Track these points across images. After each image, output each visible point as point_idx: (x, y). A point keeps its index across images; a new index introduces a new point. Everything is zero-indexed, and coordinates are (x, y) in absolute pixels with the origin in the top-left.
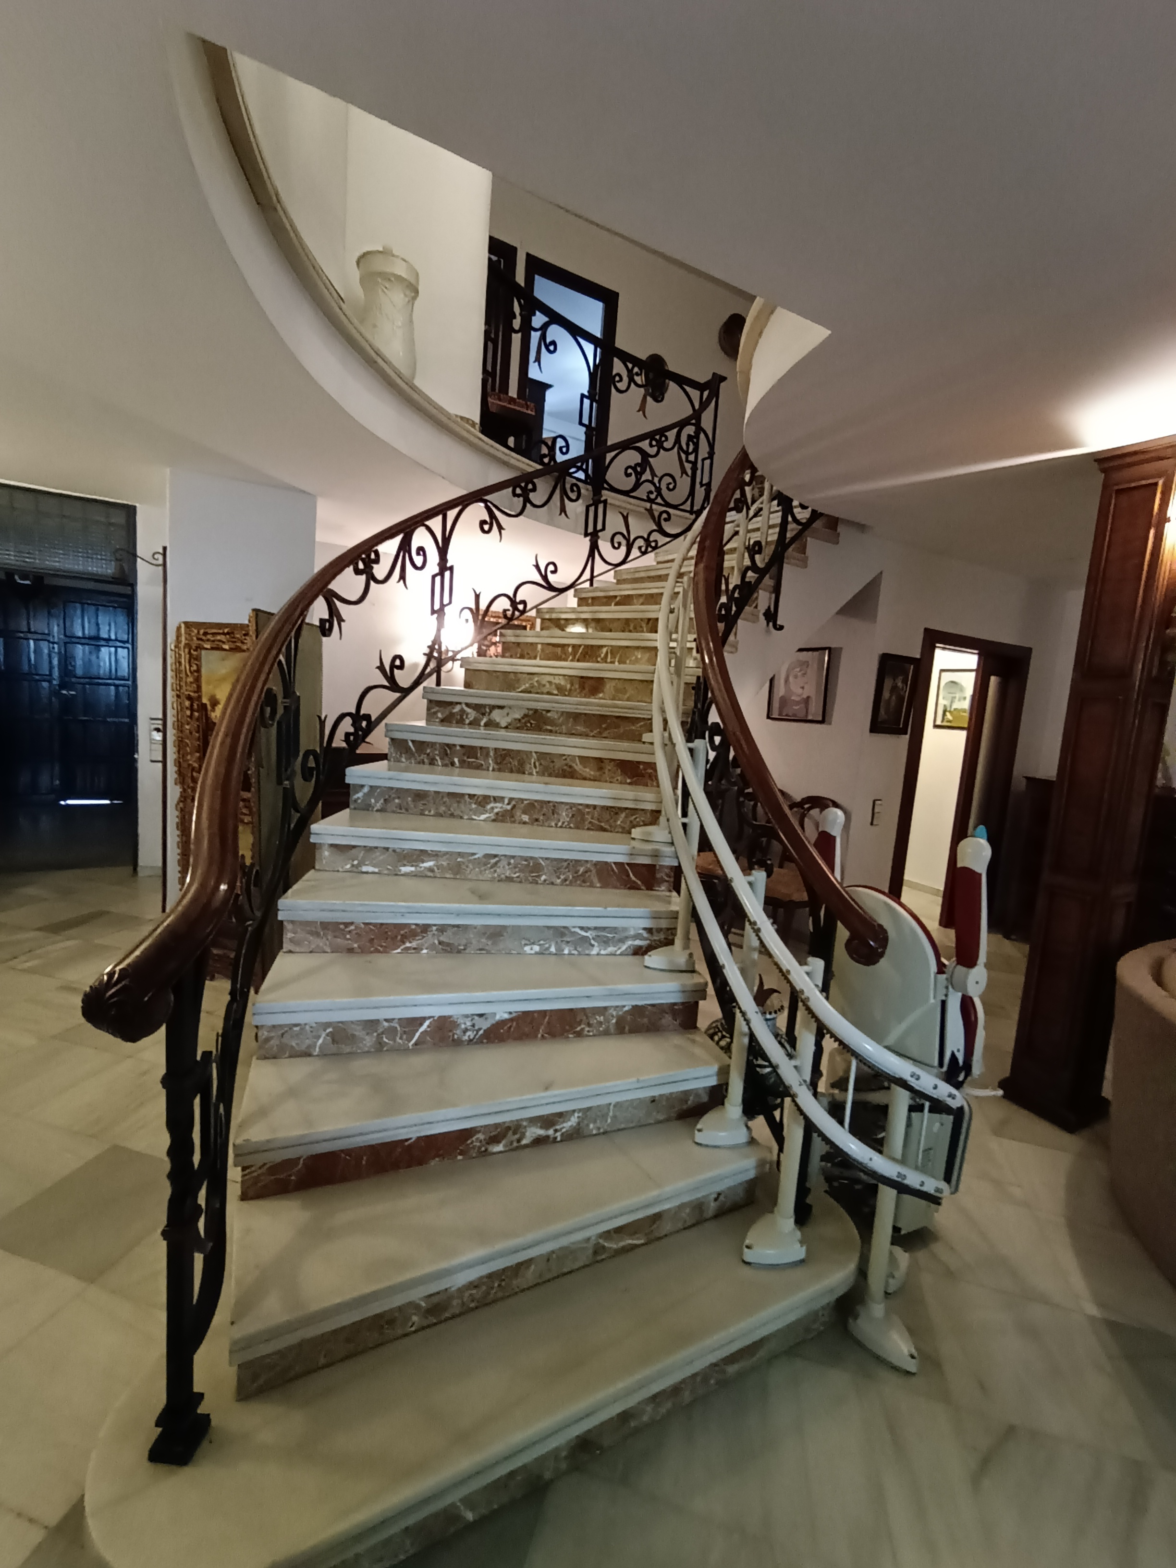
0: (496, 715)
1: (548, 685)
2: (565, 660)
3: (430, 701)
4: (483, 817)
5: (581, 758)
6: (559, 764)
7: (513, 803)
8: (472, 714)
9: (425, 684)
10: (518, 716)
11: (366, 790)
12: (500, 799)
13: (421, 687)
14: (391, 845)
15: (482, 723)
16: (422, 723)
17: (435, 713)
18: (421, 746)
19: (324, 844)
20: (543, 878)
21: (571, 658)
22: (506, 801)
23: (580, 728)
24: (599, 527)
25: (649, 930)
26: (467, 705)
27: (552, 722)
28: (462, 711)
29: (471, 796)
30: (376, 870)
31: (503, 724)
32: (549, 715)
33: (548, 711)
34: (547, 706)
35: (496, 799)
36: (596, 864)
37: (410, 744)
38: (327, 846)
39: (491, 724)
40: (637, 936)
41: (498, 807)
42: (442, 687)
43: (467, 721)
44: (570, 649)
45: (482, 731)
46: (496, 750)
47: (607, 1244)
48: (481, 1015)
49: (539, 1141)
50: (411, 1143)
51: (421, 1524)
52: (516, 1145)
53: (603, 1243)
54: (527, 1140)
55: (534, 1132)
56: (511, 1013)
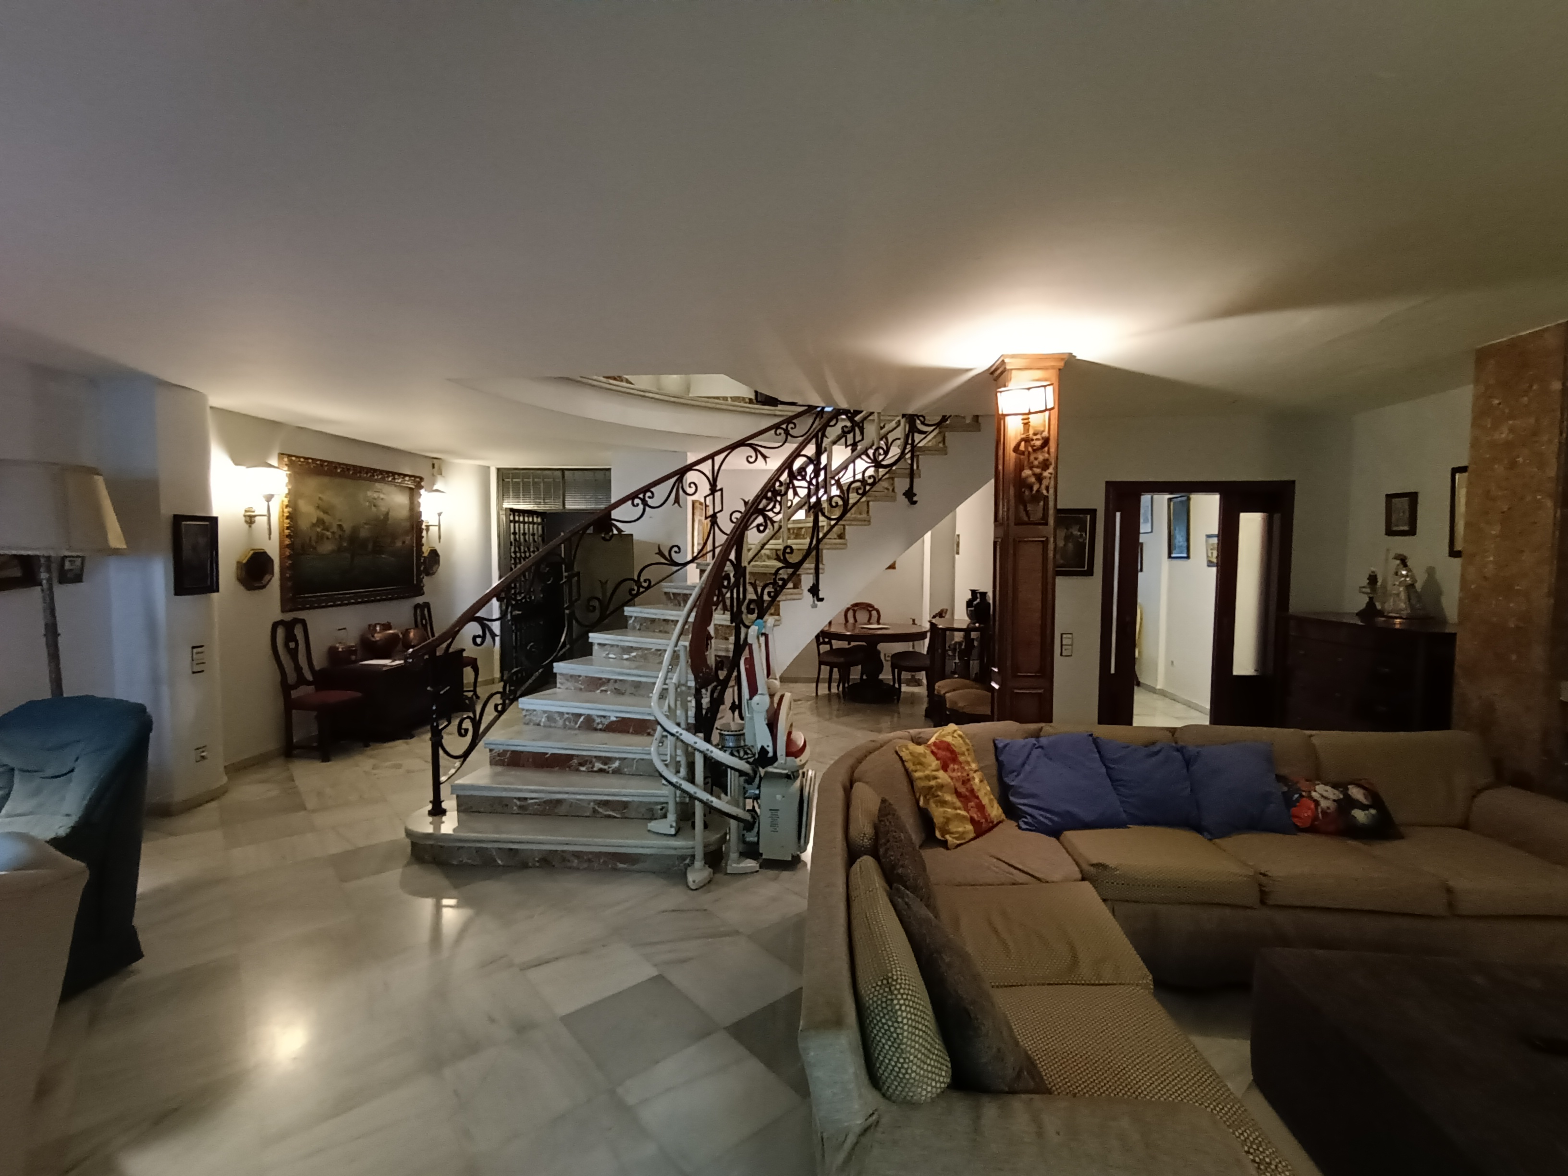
13: (694, 564)
14: (628, 643)
47: (600, 810)
48: (604, 717)
49: (601, 771)
50: (548, 756)
51: (478, 850)
52: (590, 770)
53: (597, 808)
54: (595, 769)
55: (598, 765)
56: (617, 717)
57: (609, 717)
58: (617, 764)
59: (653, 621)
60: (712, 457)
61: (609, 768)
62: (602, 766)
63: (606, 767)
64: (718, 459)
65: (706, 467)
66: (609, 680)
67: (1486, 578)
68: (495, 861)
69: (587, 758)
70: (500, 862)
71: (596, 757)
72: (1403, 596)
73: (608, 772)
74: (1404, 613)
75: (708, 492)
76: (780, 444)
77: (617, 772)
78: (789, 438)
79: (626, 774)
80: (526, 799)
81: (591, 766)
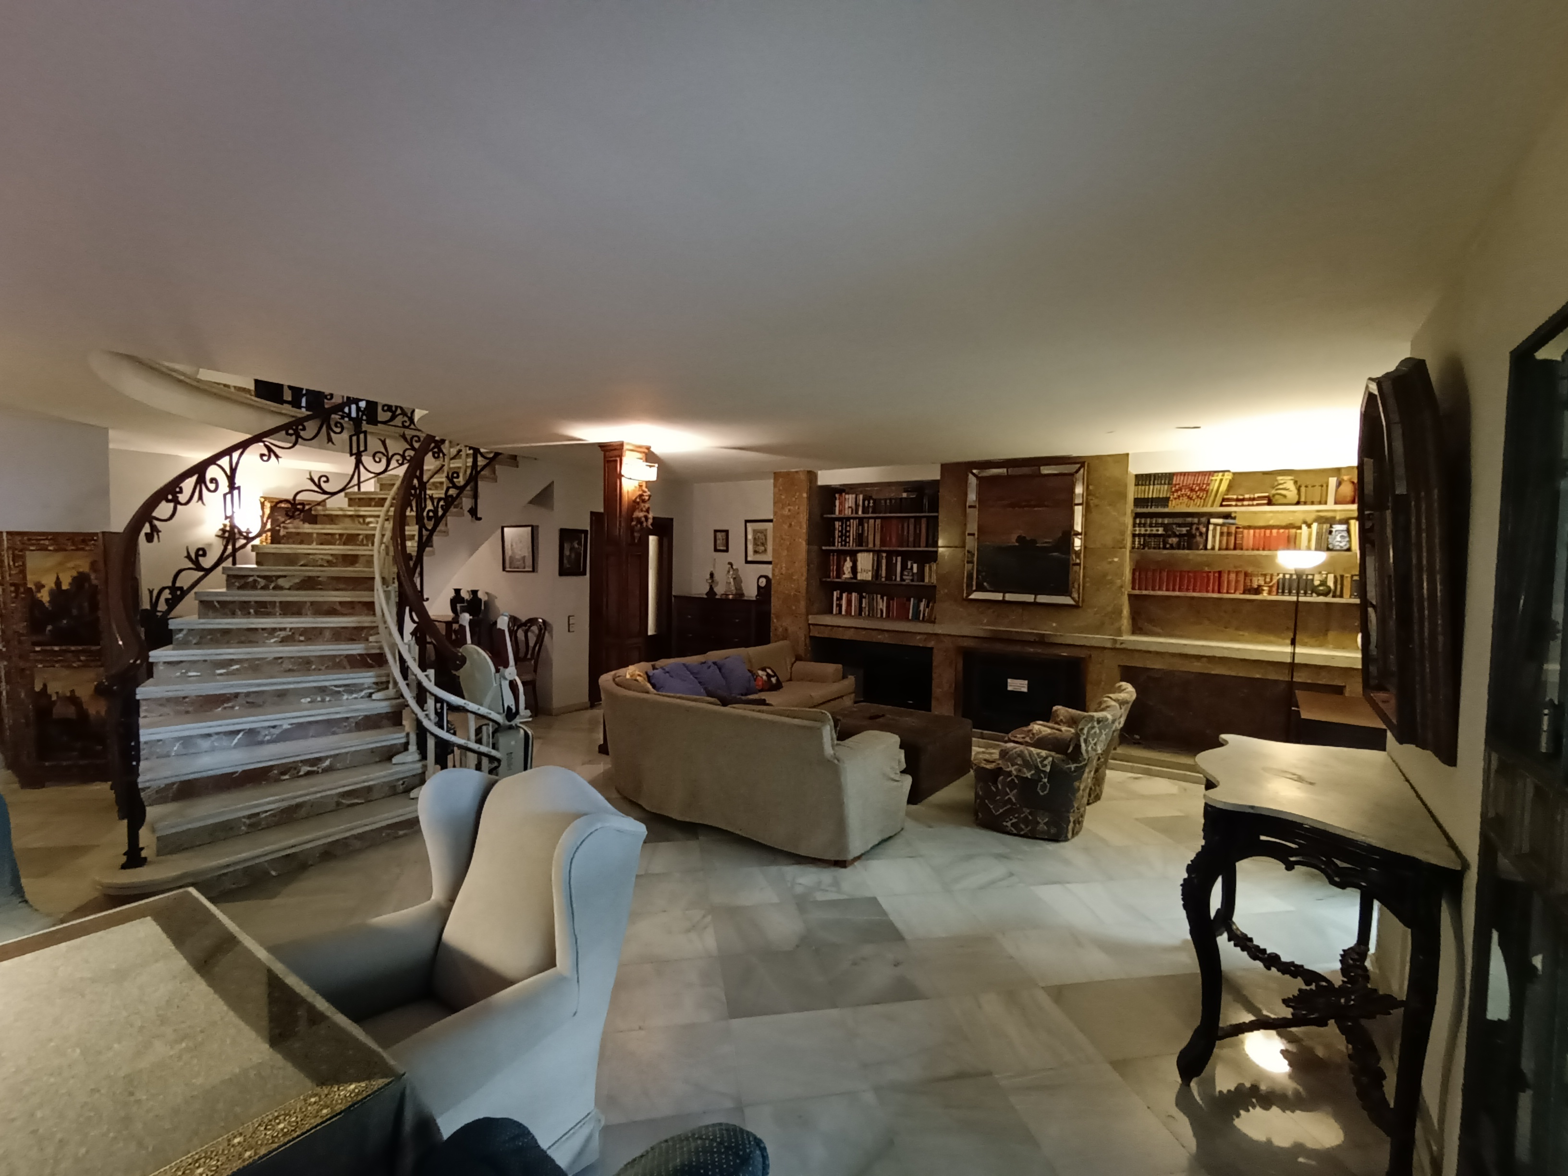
0: (281, 582)
1: (320, 561)
2: (334, 544)
3: (228, 576)
4: (272, 641)
5: (340, 603)
6: (325, 607)
7: (293, 631)
8: (262, 582)
9: (224, 565)
10: (297, 581)
11: (184, 632)
12: (285, 629)
13: (220, 568)
14: (207, 658)
15: (271, 587)
16: (224, 590)
17: (233, 583)
18: (223, 604)
19: (159, 662)
20: (313, 667)
21: (338, 542)
22: (288, 630)
23: (342, 586)
24: (362, 449)
25: (376, 683)
26: (258, 576)
27: (320, 583)
28: (255, 581)
29: (263, 629)
30: (199, 674)
31: (287, 587)
32: (320, 579)
33: (318, 577)
34: (318, 574)
35: (281, 629)
36: (347, 656)
37: (216, 604)
38: (161, 664)
39: (278, 588)
40: (369, 688)
41: (283, 634)
42: (238, 566)
43: (259, 587)
44: (337, 537)
45: (271, 592)
46: (281, 602)
47: (344, 801)
48: (274, 727)
49: (308, 774)
50: (237, 774)
51: (246, 870)
52: (296, 775)
53: (340, 800)
54: (301, 773)
55: (305, 769)
56: (291, 724)
57: (281, 726)
58: (327, 763)
59: (226, 632)
60: (228, 452)
61: (318, 768)
62: (309, 769)
63: (315, 769)
64: (235, 455)
65: (224, 462)
66: (236, 695)
67: (782, 574)
68: (269, 873)
69: (290, 765)
70: (274, 873)
71: (302, 761)
72: (732, 583)
73: (318, 773)
74: (734, 592)
75: (227, 490)
76: (290, 445)
77: (327, 770)
78: (300, 440)
79: (339, 769)
80: (258, 814)
81: (296, 772)
